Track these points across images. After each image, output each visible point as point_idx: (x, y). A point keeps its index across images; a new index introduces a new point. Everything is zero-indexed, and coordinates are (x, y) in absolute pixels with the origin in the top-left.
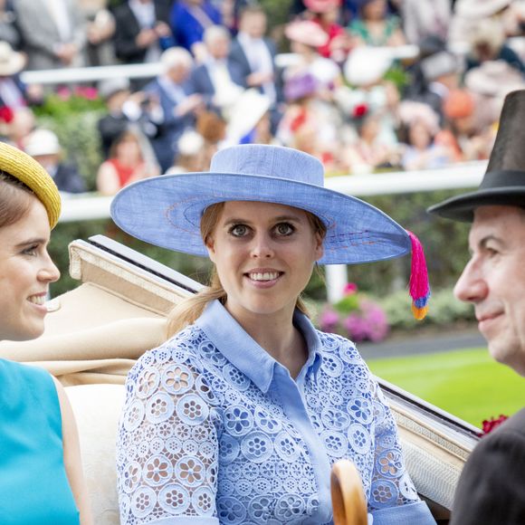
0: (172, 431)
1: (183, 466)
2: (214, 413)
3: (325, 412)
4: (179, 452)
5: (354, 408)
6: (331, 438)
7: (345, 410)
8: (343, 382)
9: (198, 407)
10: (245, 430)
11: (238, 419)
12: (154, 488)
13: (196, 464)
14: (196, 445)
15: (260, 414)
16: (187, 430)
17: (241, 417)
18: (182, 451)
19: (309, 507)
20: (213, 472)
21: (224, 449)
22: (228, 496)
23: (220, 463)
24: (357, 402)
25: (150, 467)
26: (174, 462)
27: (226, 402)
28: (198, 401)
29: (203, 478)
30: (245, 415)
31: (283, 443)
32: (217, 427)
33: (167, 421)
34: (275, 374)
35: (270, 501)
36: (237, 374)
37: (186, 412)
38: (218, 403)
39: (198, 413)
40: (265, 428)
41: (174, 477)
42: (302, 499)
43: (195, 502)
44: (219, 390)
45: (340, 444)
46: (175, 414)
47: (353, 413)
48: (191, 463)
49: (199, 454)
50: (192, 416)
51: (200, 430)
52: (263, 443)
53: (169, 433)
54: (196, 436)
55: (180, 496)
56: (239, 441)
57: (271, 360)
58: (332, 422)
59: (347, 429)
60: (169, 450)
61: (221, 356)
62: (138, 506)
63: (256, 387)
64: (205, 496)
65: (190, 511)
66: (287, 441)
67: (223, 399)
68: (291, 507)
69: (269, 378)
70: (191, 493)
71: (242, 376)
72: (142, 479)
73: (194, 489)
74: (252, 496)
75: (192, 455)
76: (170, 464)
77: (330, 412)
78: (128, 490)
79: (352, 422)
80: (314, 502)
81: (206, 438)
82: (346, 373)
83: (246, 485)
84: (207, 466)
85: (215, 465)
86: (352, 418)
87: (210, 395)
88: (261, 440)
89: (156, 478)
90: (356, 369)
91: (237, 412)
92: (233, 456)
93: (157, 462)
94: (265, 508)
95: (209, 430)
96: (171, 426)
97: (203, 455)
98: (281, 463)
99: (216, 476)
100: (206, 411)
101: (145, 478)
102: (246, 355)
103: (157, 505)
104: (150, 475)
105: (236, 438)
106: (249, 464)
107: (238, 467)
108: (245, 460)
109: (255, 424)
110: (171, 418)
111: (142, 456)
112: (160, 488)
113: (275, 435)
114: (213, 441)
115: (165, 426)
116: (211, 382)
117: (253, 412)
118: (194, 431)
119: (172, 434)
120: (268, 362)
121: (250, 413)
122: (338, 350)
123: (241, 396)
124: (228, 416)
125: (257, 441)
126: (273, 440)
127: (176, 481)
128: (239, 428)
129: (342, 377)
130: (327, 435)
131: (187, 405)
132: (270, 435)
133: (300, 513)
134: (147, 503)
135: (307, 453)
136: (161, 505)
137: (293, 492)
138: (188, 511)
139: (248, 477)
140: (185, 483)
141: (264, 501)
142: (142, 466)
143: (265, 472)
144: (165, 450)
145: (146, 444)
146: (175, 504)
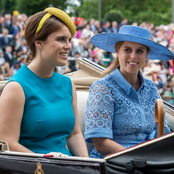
0: (101, 104)
1: (104, 114)
2: (113, 100)
3: (144, 101)
5: (153, 100)
7: (150, 101)
8: (150, 93)
9: (109, 98)
10: (122, 105)
11: (120, 102)
12: (95, 120)
14: (108, 109)
15: (126, 101)
16: (105, 104)
17: (121, 102)
18: (104, 110)
19: (138, 128)
20: (112, 116)
21: (116, 110)
22: (116, 123)
23: (114, 114)
24: (154, 99)
25: (94, 114)
26: (101, 113)
28: (109, 96)
29: (109, 118)
30: (122, 101)
31: (132, 109)
32: (114, 104)
34: (131, 90)
36: (121, 89)
39: (109, 99)
40: (127, 105)
41: (101, 117)
42: (136, 126)
43: (106, 124)
44: (115, 93)
45: (148, 111)
46: (102, 99)
47: (152, 102)
48: (106, 113)
49: (108, 111)
50: (107, 100)
51: (109, 104)
52: (127, 109)
54: (108, 106)
55: (102, 122)
56: (120, 108)
57: (130, 86)
59: (150, 106)
61: (117, 84)
62: (90, 124)
63: (126, 93)
64: (109, 123)
65: (105, 127)
67: (116, 96)
68: (133, 127)
69: (129, 91)
70: (105, 122)
71: (122, 90)
72: (91, 117)
73: (106, 121)
74: (123, 124)
75: (106, 111)
76: (100, 113)
77: (146, 101)
78: (88, 120)
79: (152, 105)
80: (140, 126)
83: (121, 120)
84: (110, 115)
85: (112, 114)
86: (152, 103)
87: (113, 95)
89: (96, 117)
90: (154, 89)
91: (120, 100)
92: (118, 112)
93: (96, 112)
94: (126, 127)
95: (112, 105)
96: (101, 103)
97: (109, 111)
98: (131, 115)
99: (112, 118)
100: (111, 99)
101: (93, 117)
102: (123, 84)
103: (95, 125)
104: (94, 116)
105: (119, 107)
106: (122, 115)
107: (119, 115)
108: (121, 113)
109: (125, 104)
110: (101, 100)
111: (92, 110)
112: (96, 120)
113: (130, 107)
114: (112, 108)
115: (99, 102)
116: (113, 91)
117: (124, 100)
118: (107, 104)
120: (129, 87)
121: (123, 100)
122: (150, 84)
123: (121, 96)
124: (117, 101)
125: (125, 108)
128: (120, 105)
129: (150, 92)
130: (145, 108)
131: (106, 97)
132: (129, 107)
133: (136, 129)
134: (93, 124)
135: (139, 112)
136: (96, 125)
137: (134, 123)
138: (104, 127)
139: (122, 118)
140: (104, 119)
141: (126, 125)
142: (92, 113)
143: (127, 117)
144: (99, 109)
145: (93, 107)
146: (100, 125)
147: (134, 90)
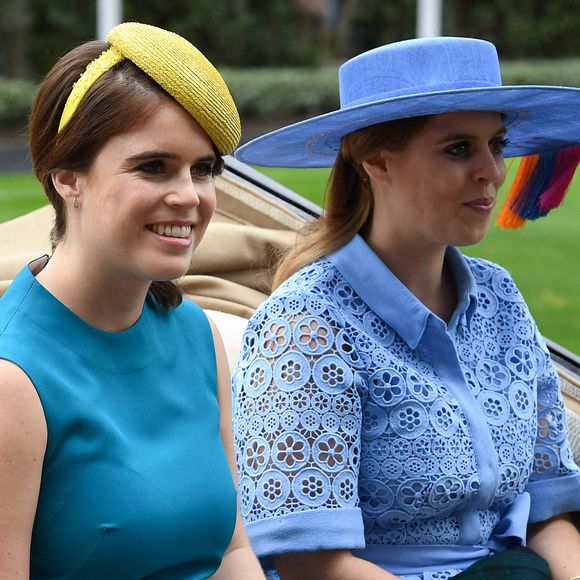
0: (308, 401)
1: (323, 446)
2: (358, 378)
3: (480, 366)
4: (317, 428)
5: (514, 360)
6: (490, 400)
7: (503, 363)
8: (499, 325)
9: (340, 372)
10: (396, 399)
11: (388, 385)
12: (287, 474)
13: (338, 443)
14: (337, 420)
15: (413, 378)
16: (326, 401)
17: (391, 384)
18: (321, 428)
19: (469, 490)
20: (356, 451)
21: (368, 421)
22: (371, 478)
23: (363, 438)
24: (516, 352)
25: (281, 447)
26: (311, 442)
27: (373, 365)
28: (340, 364)
29: (344, 460)
30: (395, 380)
31: (439, 414)
32: (361, 395)
33: (302, 389)
34: (427, 326)
35: (424, 486)
36: (379, 324)
37: (325, 377)
38: (364, 366)
39: (340, 379)
40: (419, 396)
41: (311, 460)
42: (461, 482)
43: (336, 489)
44: (364, 349)
45: (500, 409)
46: (311, 380)
47: (513, 367)
48: (332, 442)
49: (340, 430)
50: (332, 382)
51: (342, 400)
52: (416, 415)
53: (305, 404)
54: (338, 407)
55: (319, 483)
56: (387, 412)
58: (489, 379)
59: (507, 389)
60: (306, 427)
61: (360, 302)
62: (266, 494)
63: (401, 340)
64: (347, 482)
65: (331, 502)
66: (444, 410)
67: (369, 361)
68: (448, 492)
69: (419, 332)
70: (332, 480)
71: (387, 329)
72: (270, 461)
73: (335, 474)
74: (403, 480)
75: (332, 432)
76: (306, 444)
77: (485, 365)
78: (252, 472)
79: (513, 380)
80: (475, 484)
81: (349, 411)
82: (502, 313)
83: (397, 464)
84: (350, 445)
85: (357, 443)
86: (513, 374)
87: (354, 357)
88: (414, 410)
89: (290, 462)
90: (514, 308)
91: (386, 377)
92: (380, 430)
93: (290, 441)
94: (418, 494)
95: (353, 401)
96: (307, 395)
97: (346, 431)
98: (437, 439)
99: (358, 456)
100: (351, 378)
101: (275, 459)
102: (391, 301)
103: (291, 495)
104: (281, 457)
105: (385, 408)
106: (399, 440)
107: (386, 444)
108: (394, 435)
109: (408, 392)
110: (307, 386)
111: (270, 431)
112: (294, 473)
113: (431, 404)
114: (357, 414)
115: (300, 395)
116: (354, 339)
117: (405, 375)
118: (334, 401)
119: (308, 405)
121: (401, 378)
122: (490, 281)
123: (390, 357)
124: (376, 382)
125: (409, 411)
126: (428, 409)
127: (315, 465)
128: (388, 397)
129: (497, 318)
130: (484, 396)
131: (326, 369)
132: (425, 404)
133: (458, 498)
134: (278, 492)
135: (465, 422)
136: (297, 496)
137: (450, 473)
138: (329, 502)
139: (398, 456)
140: (324, 467)
141: (417, 486)
142: (271, 444)
143: (419, 450)
144: (300, 426)
145: (276, 417)
146: (313, 494)
147: (439, 326)
